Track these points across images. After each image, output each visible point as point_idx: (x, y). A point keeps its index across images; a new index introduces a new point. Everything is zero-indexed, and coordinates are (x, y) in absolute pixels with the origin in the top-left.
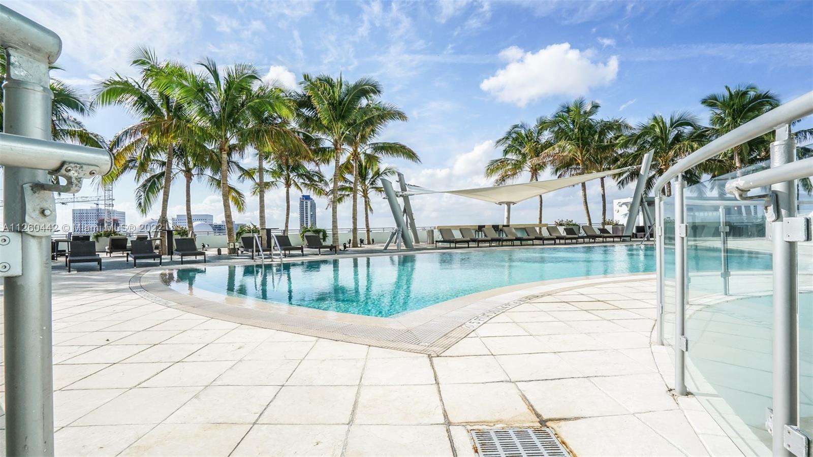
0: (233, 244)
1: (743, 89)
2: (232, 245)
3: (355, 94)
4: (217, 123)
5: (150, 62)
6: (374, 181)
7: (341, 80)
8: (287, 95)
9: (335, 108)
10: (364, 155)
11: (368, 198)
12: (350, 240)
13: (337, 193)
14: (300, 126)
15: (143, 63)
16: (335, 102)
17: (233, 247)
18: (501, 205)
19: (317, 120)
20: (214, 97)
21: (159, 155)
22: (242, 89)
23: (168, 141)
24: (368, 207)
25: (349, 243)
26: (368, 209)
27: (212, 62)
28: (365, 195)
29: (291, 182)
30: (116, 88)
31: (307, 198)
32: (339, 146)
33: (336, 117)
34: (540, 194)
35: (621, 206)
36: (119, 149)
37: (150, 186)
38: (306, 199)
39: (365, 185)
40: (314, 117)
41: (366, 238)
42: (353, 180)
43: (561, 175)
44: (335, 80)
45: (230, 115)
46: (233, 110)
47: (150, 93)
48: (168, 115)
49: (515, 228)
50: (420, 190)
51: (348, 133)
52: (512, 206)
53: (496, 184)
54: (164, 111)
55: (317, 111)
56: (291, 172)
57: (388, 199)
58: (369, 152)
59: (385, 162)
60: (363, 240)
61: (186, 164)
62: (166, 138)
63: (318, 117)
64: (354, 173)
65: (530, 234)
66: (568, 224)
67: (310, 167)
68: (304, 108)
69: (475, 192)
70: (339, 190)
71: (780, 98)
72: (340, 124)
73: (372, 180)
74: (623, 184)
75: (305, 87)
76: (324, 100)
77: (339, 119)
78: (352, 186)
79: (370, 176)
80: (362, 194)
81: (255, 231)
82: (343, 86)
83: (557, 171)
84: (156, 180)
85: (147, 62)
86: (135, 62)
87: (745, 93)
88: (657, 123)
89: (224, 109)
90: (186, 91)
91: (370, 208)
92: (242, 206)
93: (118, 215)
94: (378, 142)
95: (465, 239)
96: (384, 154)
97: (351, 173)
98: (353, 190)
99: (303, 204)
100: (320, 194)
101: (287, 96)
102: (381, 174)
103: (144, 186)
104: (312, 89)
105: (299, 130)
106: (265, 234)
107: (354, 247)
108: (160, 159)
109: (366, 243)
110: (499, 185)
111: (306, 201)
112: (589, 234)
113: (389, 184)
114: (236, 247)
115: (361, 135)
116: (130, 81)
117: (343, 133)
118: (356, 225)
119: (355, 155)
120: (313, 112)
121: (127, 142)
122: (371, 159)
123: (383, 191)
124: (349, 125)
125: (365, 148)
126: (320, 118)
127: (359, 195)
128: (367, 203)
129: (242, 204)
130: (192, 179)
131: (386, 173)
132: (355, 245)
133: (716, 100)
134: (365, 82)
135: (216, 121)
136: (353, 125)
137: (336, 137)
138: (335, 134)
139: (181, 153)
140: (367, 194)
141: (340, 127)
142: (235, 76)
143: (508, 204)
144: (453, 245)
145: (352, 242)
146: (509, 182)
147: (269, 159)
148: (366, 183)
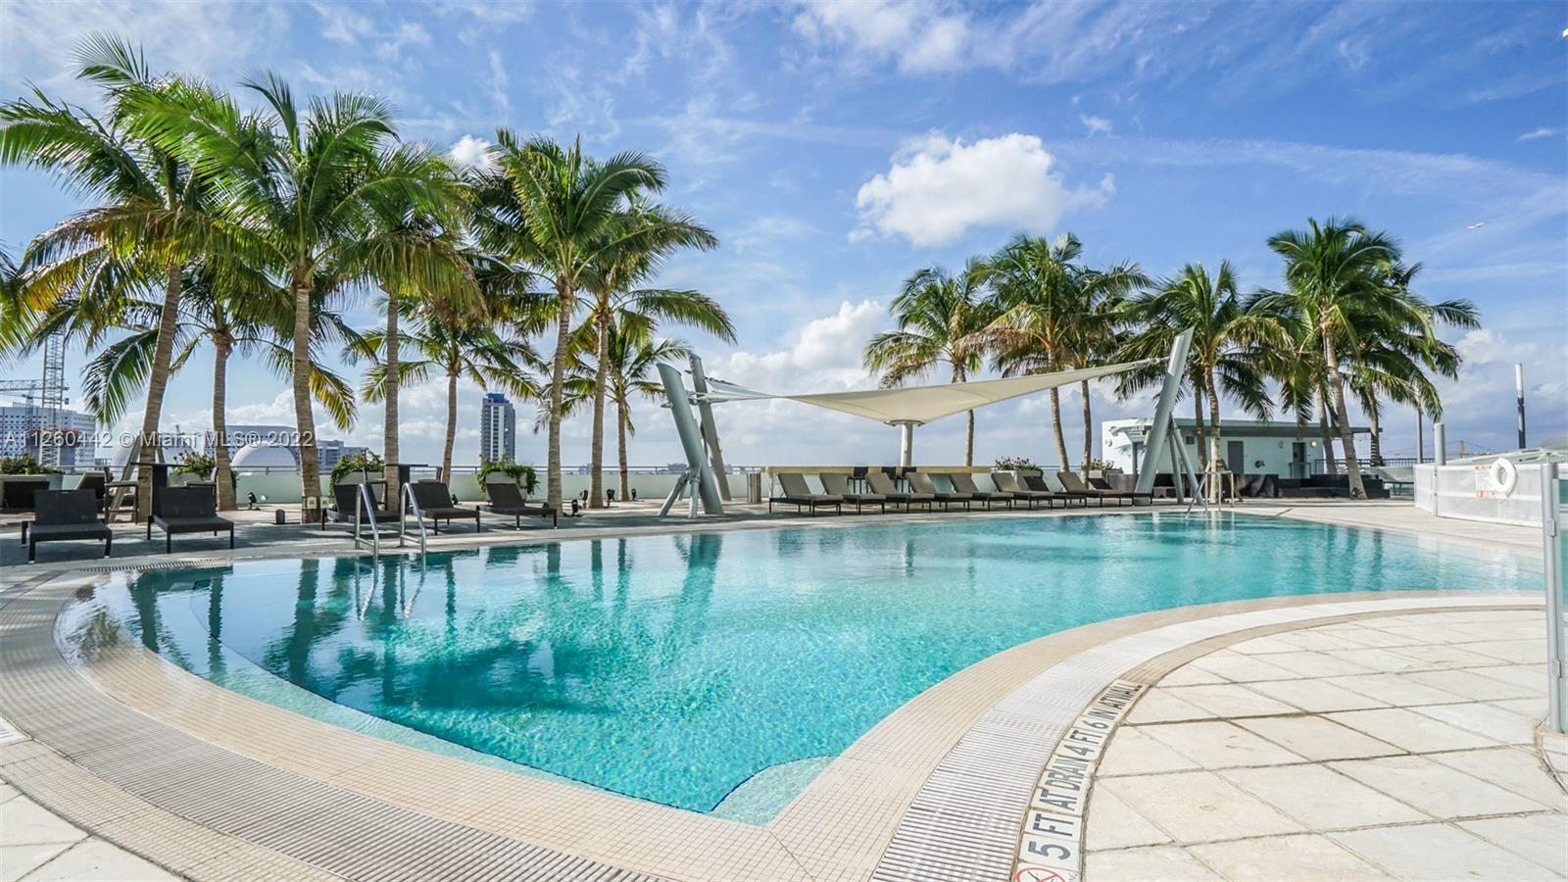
0: (314, 499)
1: (1339, 225)
2: (312, 502)
3: (608, 183)
4: (287, 223)
5: (131, 75)
6: (640, 369)
7: (578, 152)
8: (459, 176)
9: (562, 210)
10: (620, 314)
11: (626, 405)
12: (586, 492)
13: (561, 393)
14: (484, 243)
15: (113, 75)
16: (564, 196)
17: (314, 507)
18: (894, 425)
19: (523, 233)
20: (284, 164)
21: (146, 292)
22: (352, 150)
23: (161, 257)
24: (626, 422)
25: (585, 499)
26: (626, 427)
27: (282, 85)
28: (620, 398)
29: (460, 364)
30: (36, 125)
31: (498, 399)
32: (569, 291)
33: (564, 229)
34: (970, 407)
35: (1116, 434)
36: (39, 269)
37: (123, 360)
38: (495, 401)
39: (621, 377)
40: (515, 226)
41: (620, 488)
42: (593, 364)
43: (1007, 372)
44: (565, 151)
45: (321, 209)
46: (328, 198)
47: (130, 148)
48: (173, 200)
49: (929, 475)
50: (736, 390)
51: (589, 265)
52: (915, 426)
53: (885, 386)
54: (162, 190)
55: (522, 213)
56: (462, 343)
57: (673, 409)
58: (632, 307)
59: (664, 330)
60: (613, 491)
61: (217, 315)
62: (156, 249)
63: (526, 226)
64: (600, 350)
65: (959, 487)
66: (1020, 467)
67: (505, 333)
68: (495, 206)
69: (845, 398)
70: (566, 386)
71: (1400, 247)
72: (571, 246)
73: (636, 367)
74: (1124, 392)
75: (500, 159)
76: (541, 190)
77: (571, 234)
78: (593, 377)
79: (632, 359)
80: (615, 397)
81: (375, 467)
82: (582, 167)
83: (1001, 362)
84: (140, 349)
85: (123, 74)
86: (90, 71)
87: (1344, 232)
88: (1194, 278)
89: (305, 192)
90: (213, 145)
91: (630, 424)
92: (347, 416)
93: (78, 421)
94: (651, 288)
95: (831, 497)
96: (663, 313)
97: (591, 350)
98: (595, 387)
99: (490, 411)
100: (527, 394)
101: (457, 180)
102: (655, 354)
103: (107, 359)
104: (515, 164)
105: (483, 255)
106: (396, 476)
107: (594, 506)
108: (148, 299)
109: (620, 499)
110: (890, 387)
111: (497, 405)
112: (1072, 488)
113: (675, 376)
114: (322, 507)
115: (618, 270)
116: (74, 113)
117: (578, 265)
118: (601, 461)
119: (603, 313)
120: (514, 216)
121: (64, 256)
122: (636, 323)
123: (658, 391)
124: (592, 247)
125: (624, 300)
126: (529, 228)
127: (609, 397)
128: (623, 414)
129: (348, 410)
130: (230, 350)
131: (664, 354)
132: (596, 504)
133: (1294, 240)
134: (631, 160)
135: (286, 218)
136: (600, 248)
137: (563, 272)
138: (561, 267)
139: (203, 287)
140: (625, 395)
141: (571, 250)
142: (335, 122)
143: (909, 424)
144: (805, 509)
145: (589, 496)
146: (910, 380)
147: (412, 313)
148: (624, 372)
